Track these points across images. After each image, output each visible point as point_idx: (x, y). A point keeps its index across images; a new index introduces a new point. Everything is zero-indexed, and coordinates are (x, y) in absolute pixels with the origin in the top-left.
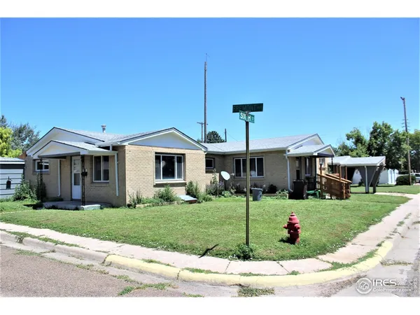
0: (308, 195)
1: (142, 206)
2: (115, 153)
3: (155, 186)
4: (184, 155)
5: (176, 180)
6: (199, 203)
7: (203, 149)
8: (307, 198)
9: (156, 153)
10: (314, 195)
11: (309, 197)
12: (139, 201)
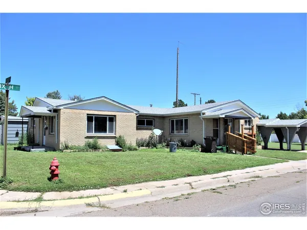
0: (217, 149)
1: (69, 151)
2: (55, 114)
3: (85, 138)
4: (115, 116)
5: (108, 134)
6: (123, 151)
7: (135, 112)
8: (216, 152)
9: (87, 114)
10: (221, 149)
11: (218, 151)
12: (67, 147)
